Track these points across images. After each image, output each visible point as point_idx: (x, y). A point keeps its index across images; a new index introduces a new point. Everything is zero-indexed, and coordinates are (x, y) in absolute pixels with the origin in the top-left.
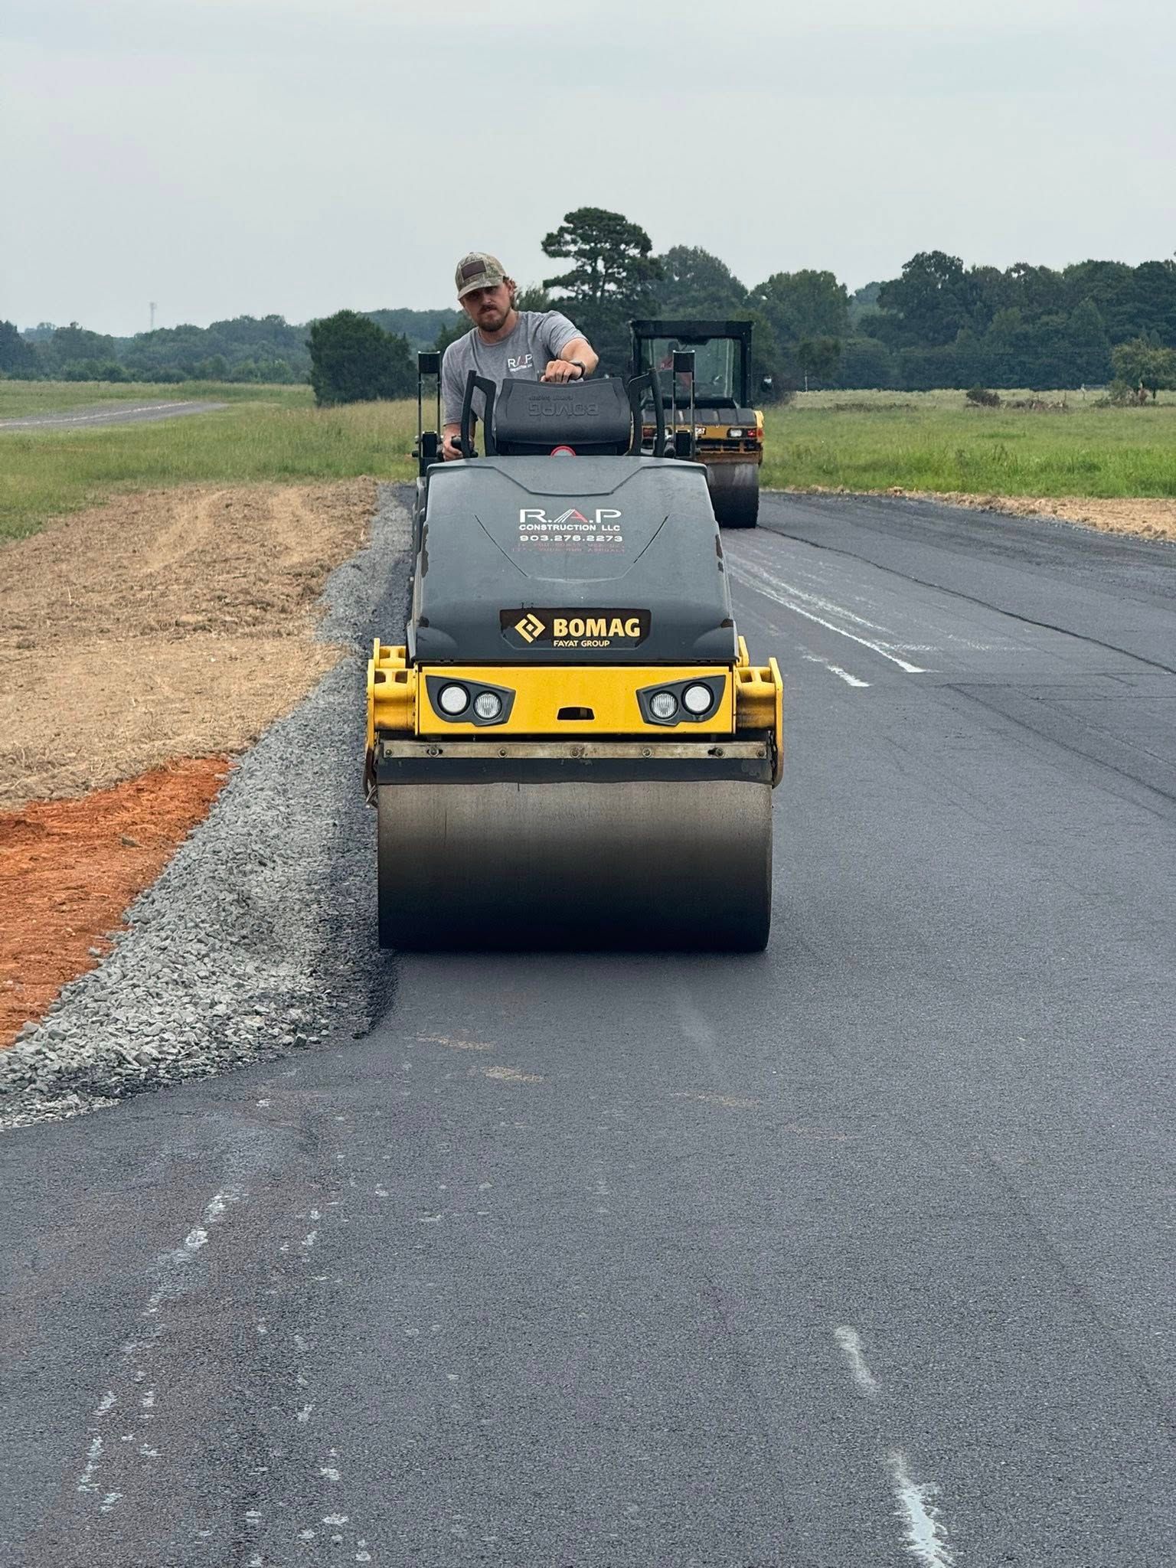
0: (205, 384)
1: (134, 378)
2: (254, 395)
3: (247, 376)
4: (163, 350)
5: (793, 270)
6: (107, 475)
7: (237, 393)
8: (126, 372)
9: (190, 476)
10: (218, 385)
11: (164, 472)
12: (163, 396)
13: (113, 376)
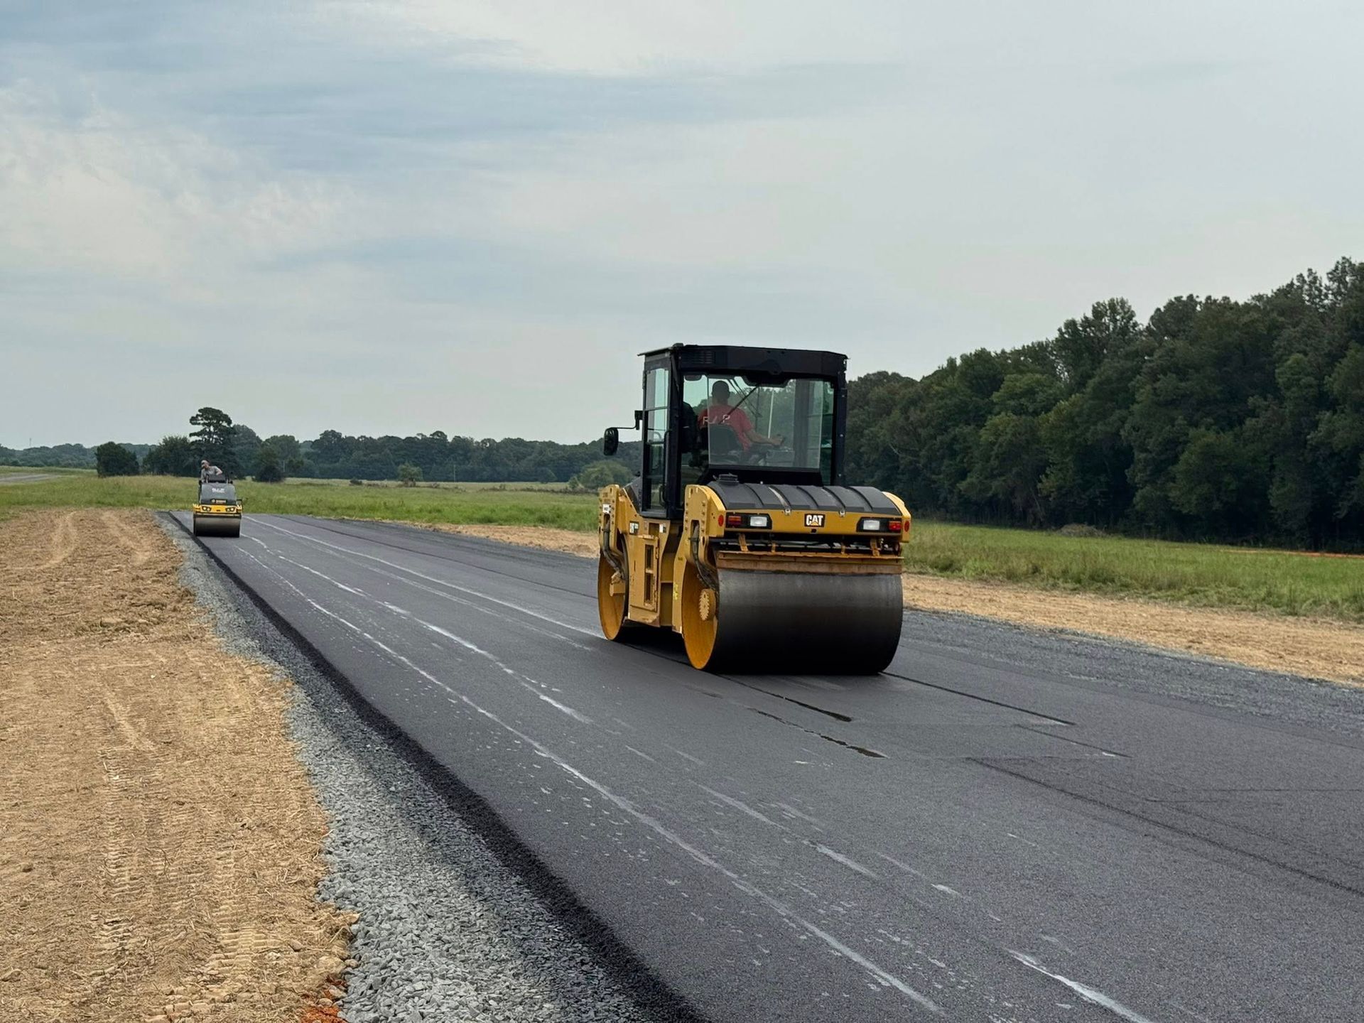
0: (53, 468)
1: (23, 465)
2: (73, 473)
3: (68, 465)
4: (35, 455)
5: (279, 435)
6: (18, 503)
7: (65, 472)
8: (20, 463)
9: (56, 505)
10: (58, 468)
11: (44, 502)
12: (37, 472)
13: (15, 464)
